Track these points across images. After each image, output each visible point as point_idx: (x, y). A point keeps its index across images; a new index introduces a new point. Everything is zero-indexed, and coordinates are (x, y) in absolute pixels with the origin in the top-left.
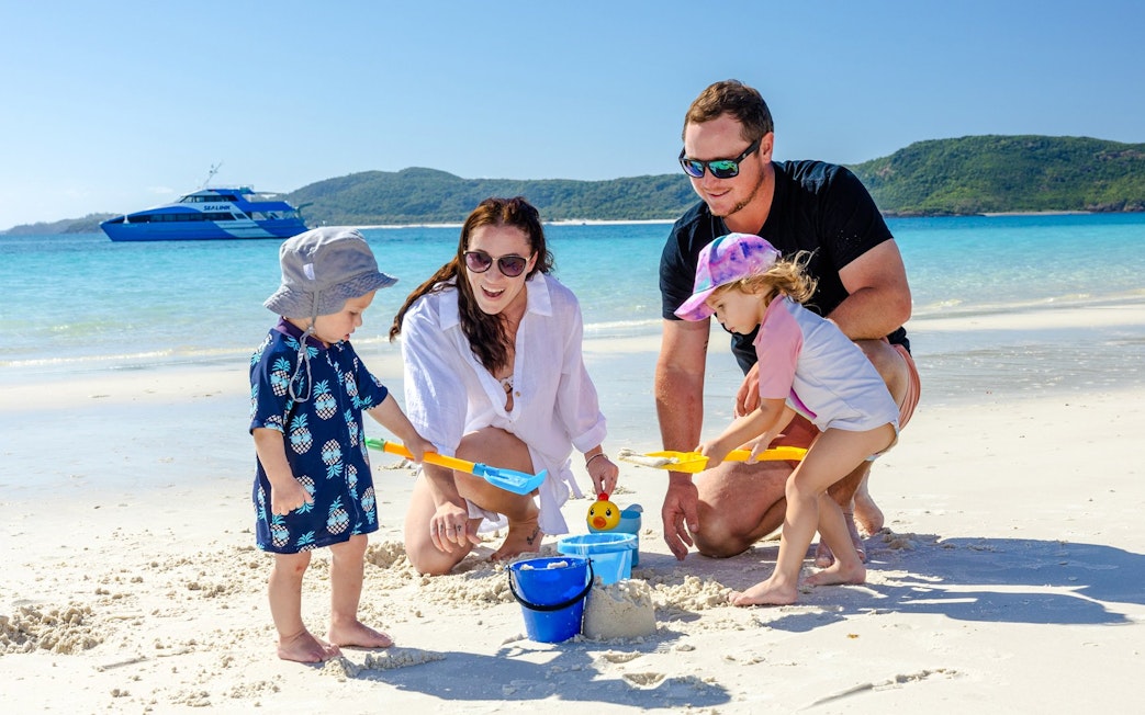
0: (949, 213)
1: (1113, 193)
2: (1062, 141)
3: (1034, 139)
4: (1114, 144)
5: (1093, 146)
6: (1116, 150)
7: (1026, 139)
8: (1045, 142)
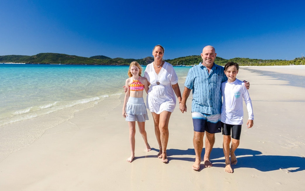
0: (45, 64)
1: (68, 62)
2: (61, 54)
3: (57, 54)
4: (68, 55)
5: (66, 55)
6: (69, 56)
7: (56, 54)
8: (59, 54)
